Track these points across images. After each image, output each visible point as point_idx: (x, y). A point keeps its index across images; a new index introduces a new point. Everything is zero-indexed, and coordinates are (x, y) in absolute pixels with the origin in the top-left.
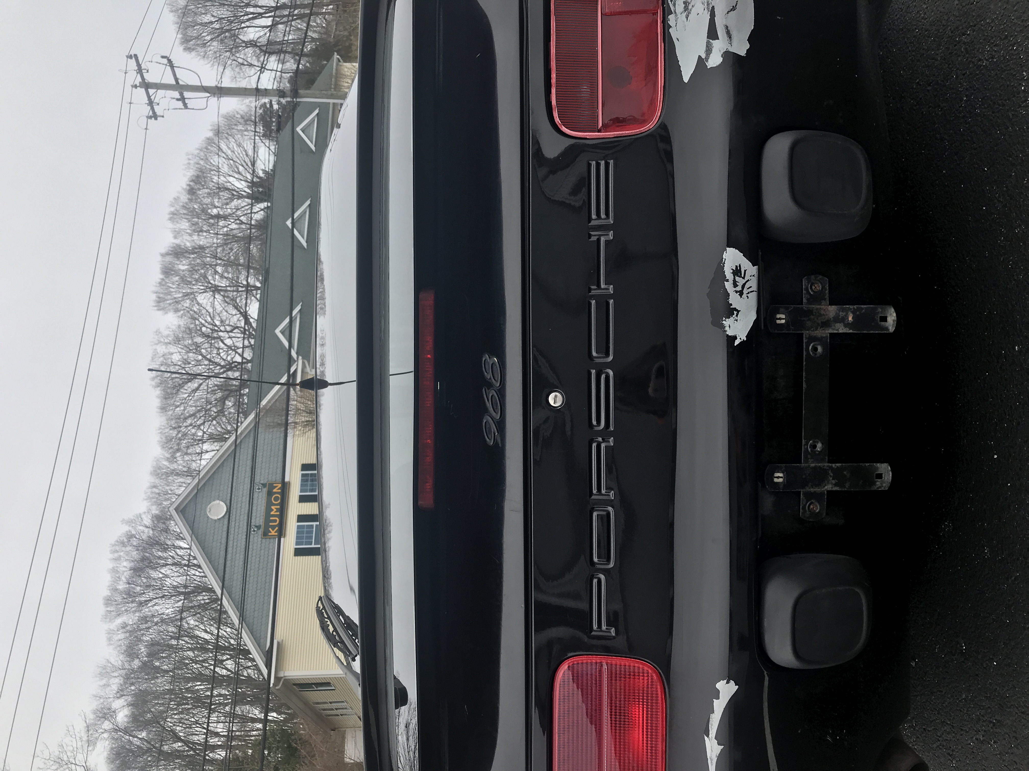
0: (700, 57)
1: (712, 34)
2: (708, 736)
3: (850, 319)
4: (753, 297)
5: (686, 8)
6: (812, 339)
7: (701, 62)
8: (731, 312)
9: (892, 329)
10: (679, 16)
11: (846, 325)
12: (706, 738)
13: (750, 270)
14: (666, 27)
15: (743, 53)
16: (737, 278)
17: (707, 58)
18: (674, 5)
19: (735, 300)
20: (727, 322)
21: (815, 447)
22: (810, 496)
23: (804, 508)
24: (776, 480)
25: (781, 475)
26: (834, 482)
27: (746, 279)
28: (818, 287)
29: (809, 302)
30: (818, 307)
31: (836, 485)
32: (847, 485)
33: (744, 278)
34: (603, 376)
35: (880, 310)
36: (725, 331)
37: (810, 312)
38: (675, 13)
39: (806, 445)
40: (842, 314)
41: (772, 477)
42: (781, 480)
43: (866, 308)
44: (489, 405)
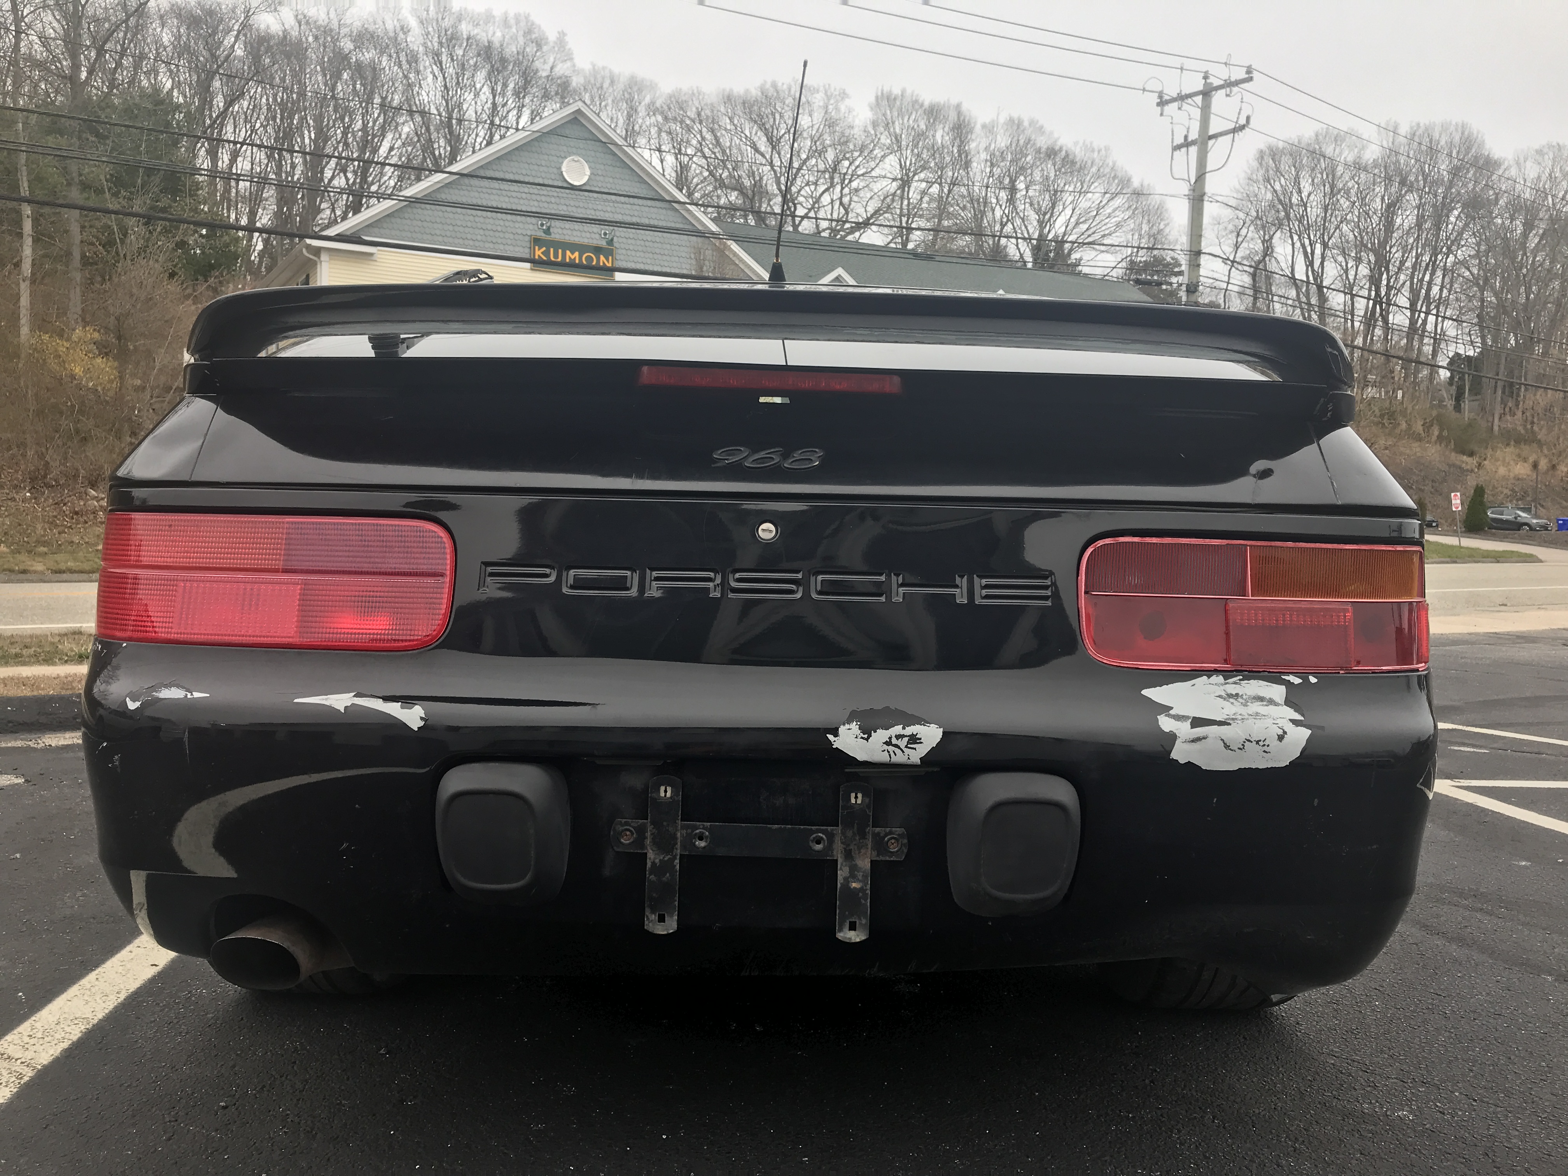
0: (1172, 708)
1: (1197, 722)
2: (354, 696)
3: (854, 885)
4: (884, 758)
5: (1230, 696)
6: (831, 837)
7: (1165, 709)
8: (867, 732)
9: (840, 936)
10: (1222, 688)
11: (846, 879)
12: (353, 694)
13: (916, 755)
14: (1209, 673)
15: (1174, 755)
16: (906, 739)
17: (1169, 716)
18: (1235, 683)
19: (881, 736)
20: (854, 727)
21: (701, 839)
22: (641, 831)
23: (626, 824)
24: (662, 788)
25: (669, 794)
26: (657, 861)
27: (905, 750)
28: (894, 848)
29: (876, 835)
30: (870, 846)
31: (653, 863)
32: (652, 877)
33: (906, 747)
34: (794, 587)
35: (864, 921)
36: (844, 724)
37: (863, 835)
38: (1226, 684)
39: (703, 827)
40: (860, 875)
41: (667, 784)
42: (662, 794)
43: (866, 904)
44: (762, 454)
